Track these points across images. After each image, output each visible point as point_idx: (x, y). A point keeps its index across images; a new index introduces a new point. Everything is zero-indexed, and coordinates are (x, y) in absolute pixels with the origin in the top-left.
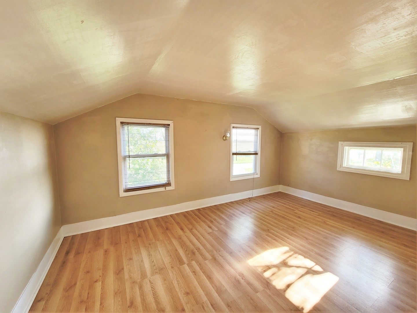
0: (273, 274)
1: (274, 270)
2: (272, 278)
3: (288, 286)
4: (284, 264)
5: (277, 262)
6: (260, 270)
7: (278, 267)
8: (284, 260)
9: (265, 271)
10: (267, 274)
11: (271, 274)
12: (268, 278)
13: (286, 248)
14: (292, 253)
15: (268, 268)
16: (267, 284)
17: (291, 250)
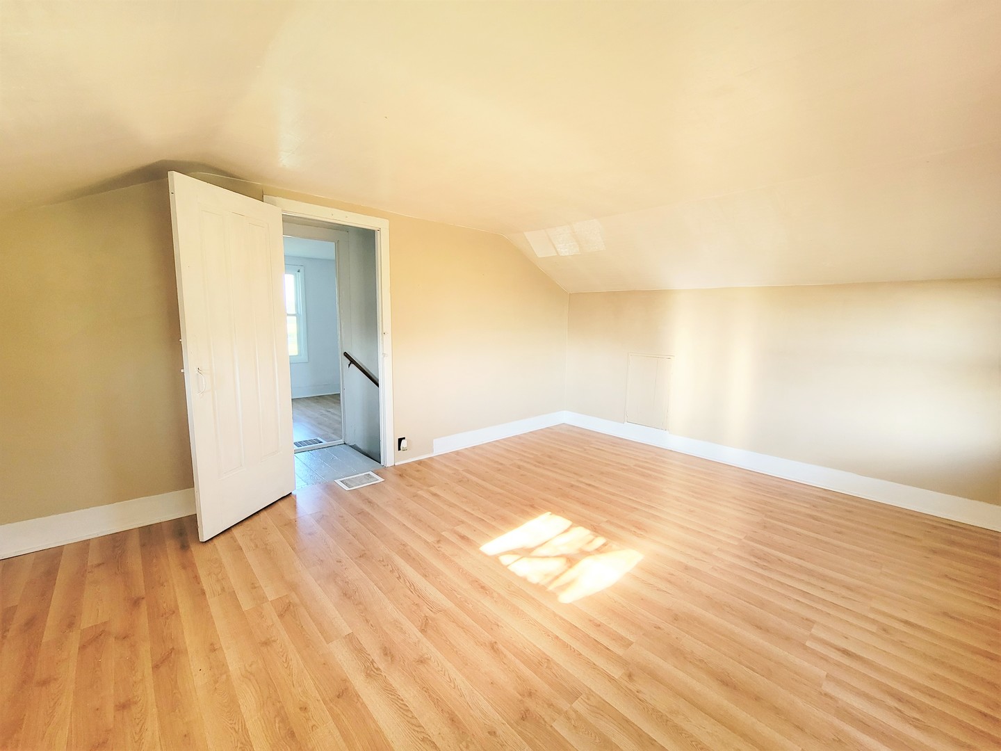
0: (591, 542)
1: (590, 548)
2: (591, 537)
3: (566, 531)
4: (571, 561)
5: (586, 563)
6: (614, 545)
7: (584, 553)
8: (570, 567)
9: (604, 545)
10: (600, 541)
11: (594, 542)
12: (597, 537)
13: (566, 597)
14: (551, 588)
15: (599, 550)
16: (596, 530)
17: (553, 595)
